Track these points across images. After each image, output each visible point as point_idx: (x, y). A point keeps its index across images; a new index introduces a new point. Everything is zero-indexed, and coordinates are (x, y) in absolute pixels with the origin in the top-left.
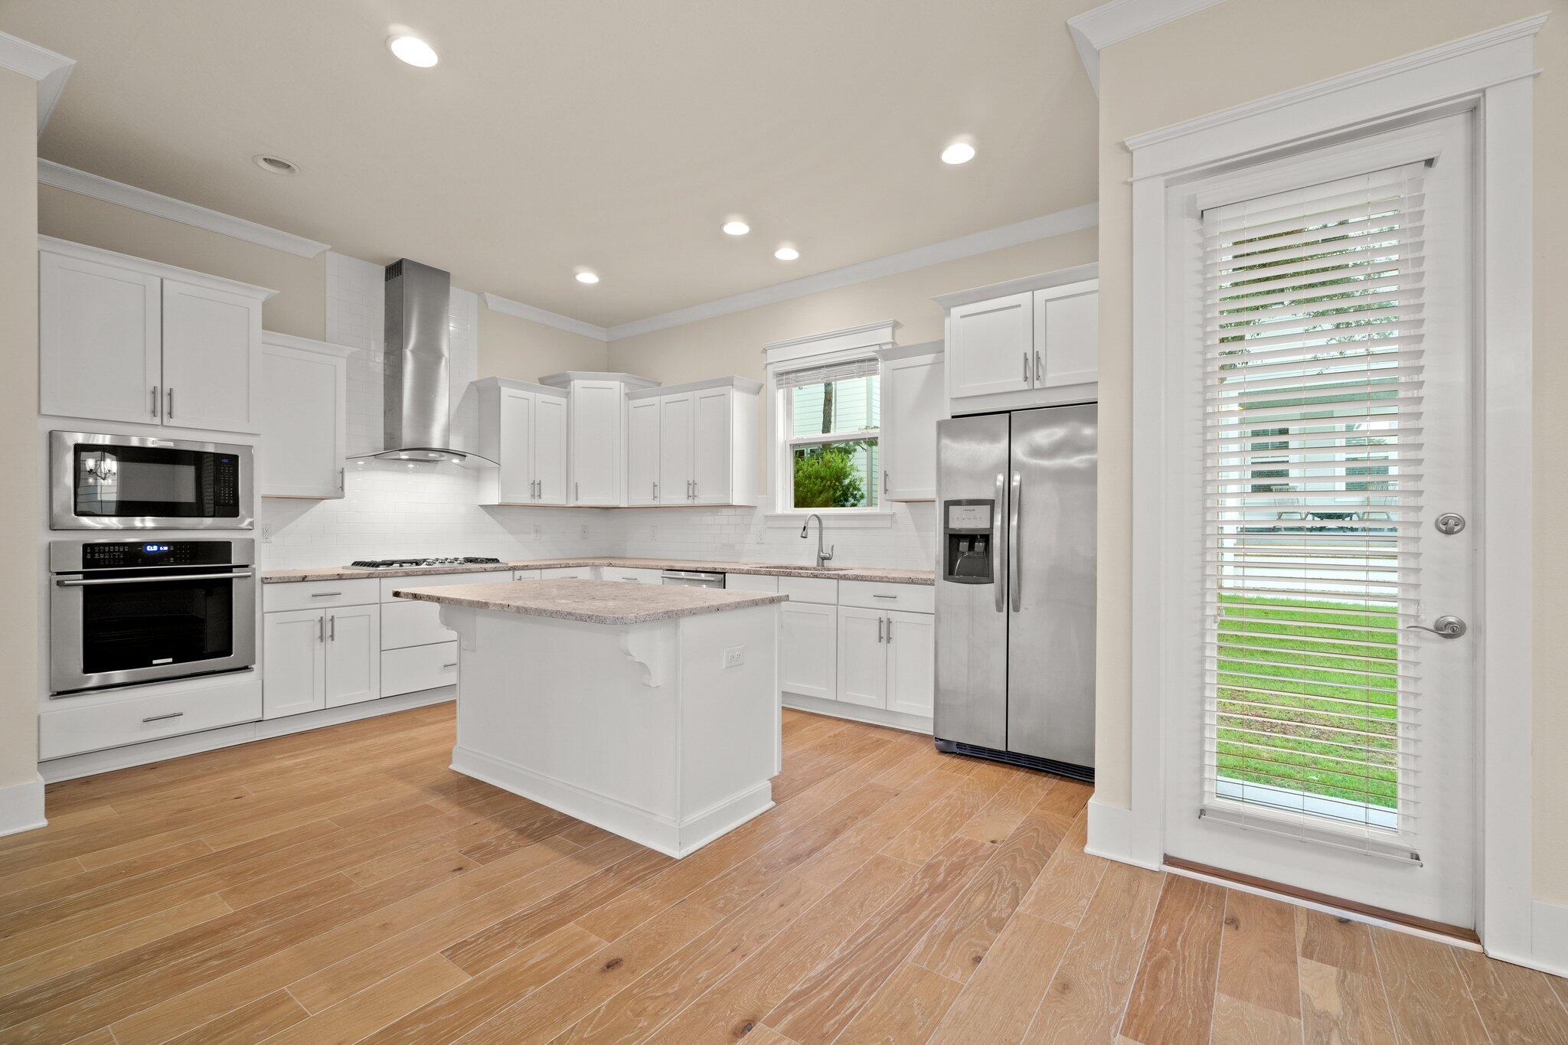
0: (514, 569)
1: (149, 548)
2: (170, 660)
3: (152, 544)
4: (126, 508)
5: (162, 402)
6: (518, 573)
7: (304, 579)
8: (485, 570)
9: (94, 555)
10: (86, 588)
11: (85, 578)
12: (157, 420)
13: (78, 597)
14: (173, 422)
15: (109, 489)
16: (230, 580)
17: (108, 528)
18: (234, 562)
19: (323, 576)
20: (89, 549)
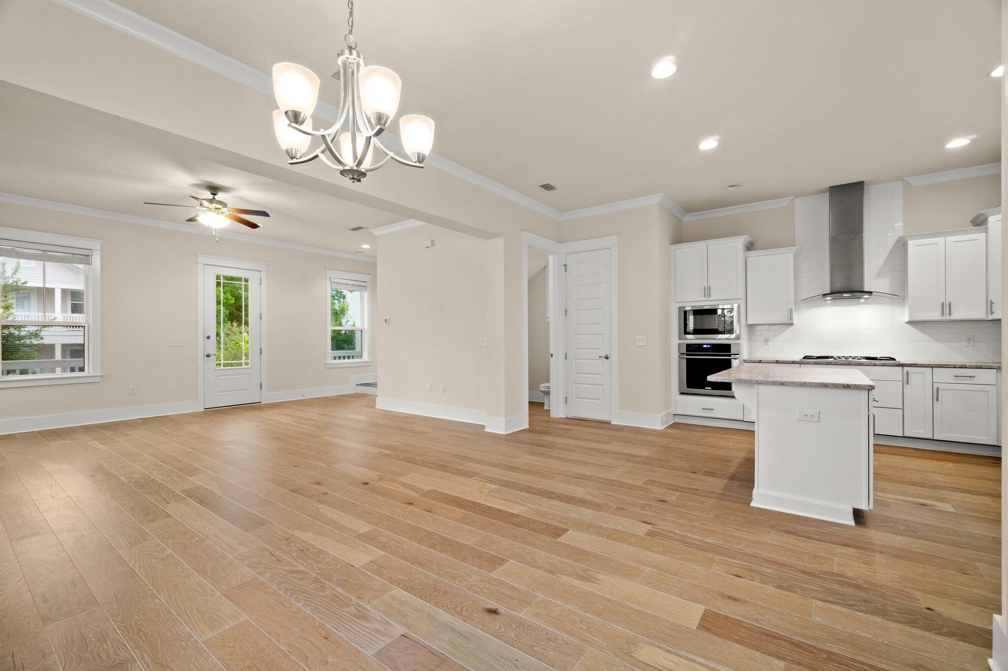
0: (902, 365)
1: (704, 346)
2: (710, 388)
3: (705, 344)
4: (696, 332)
5: (707, 291)
6: (906, 369)
7: (760, 362)
8: (875, 365)
9: (690, 348)
10: (687, 358)
11: (687, 356)
12: (706, 299)
13: (685, 361)
14: (711, 299)
15: (691, 326)
16: (730, 359)
17: (692, 339)
18: (732, 353)
19: (769, 361)
20: (688, 346)
